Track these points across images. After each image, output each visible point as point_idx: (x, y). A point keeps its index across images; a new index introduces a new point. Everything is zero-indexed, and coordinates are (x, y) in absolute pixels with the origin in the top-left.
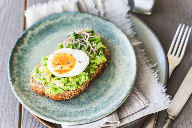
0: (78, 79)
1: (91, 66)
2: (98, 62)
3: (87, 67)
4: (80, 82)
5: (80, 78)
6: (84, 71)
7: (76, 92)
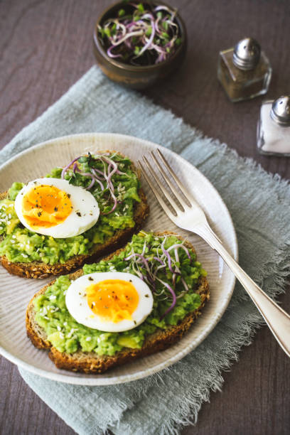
0: (66, 246)
1: (100, 229)
2: (116, 225)
3: (92, 228)
4: (68, 252)
5: (71, 244)
6: (82, 234)
7: (53, 269)
